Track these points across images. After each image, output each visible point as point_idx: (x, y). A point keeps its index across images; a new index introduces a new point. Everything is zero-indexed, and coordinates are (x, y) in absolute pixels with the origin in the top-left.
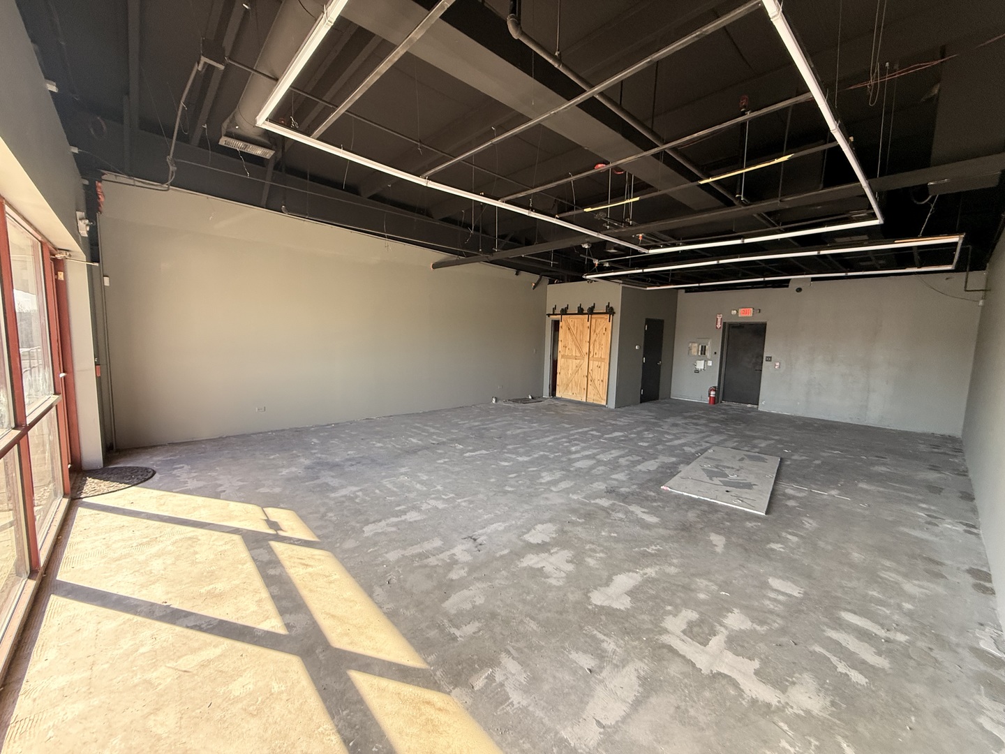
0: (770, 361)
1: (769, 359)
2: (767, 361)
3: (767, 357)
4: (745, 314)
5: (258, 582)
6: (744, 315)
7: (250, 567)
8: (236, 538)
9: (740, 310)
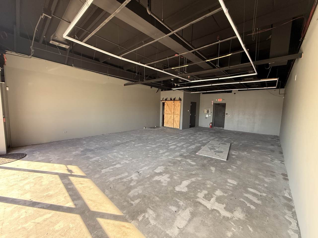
2: (226, 114)
5: (65, 191)
6: (219, 101)
7: (62, 186)
8: (57, 176)
9: (218, 99)
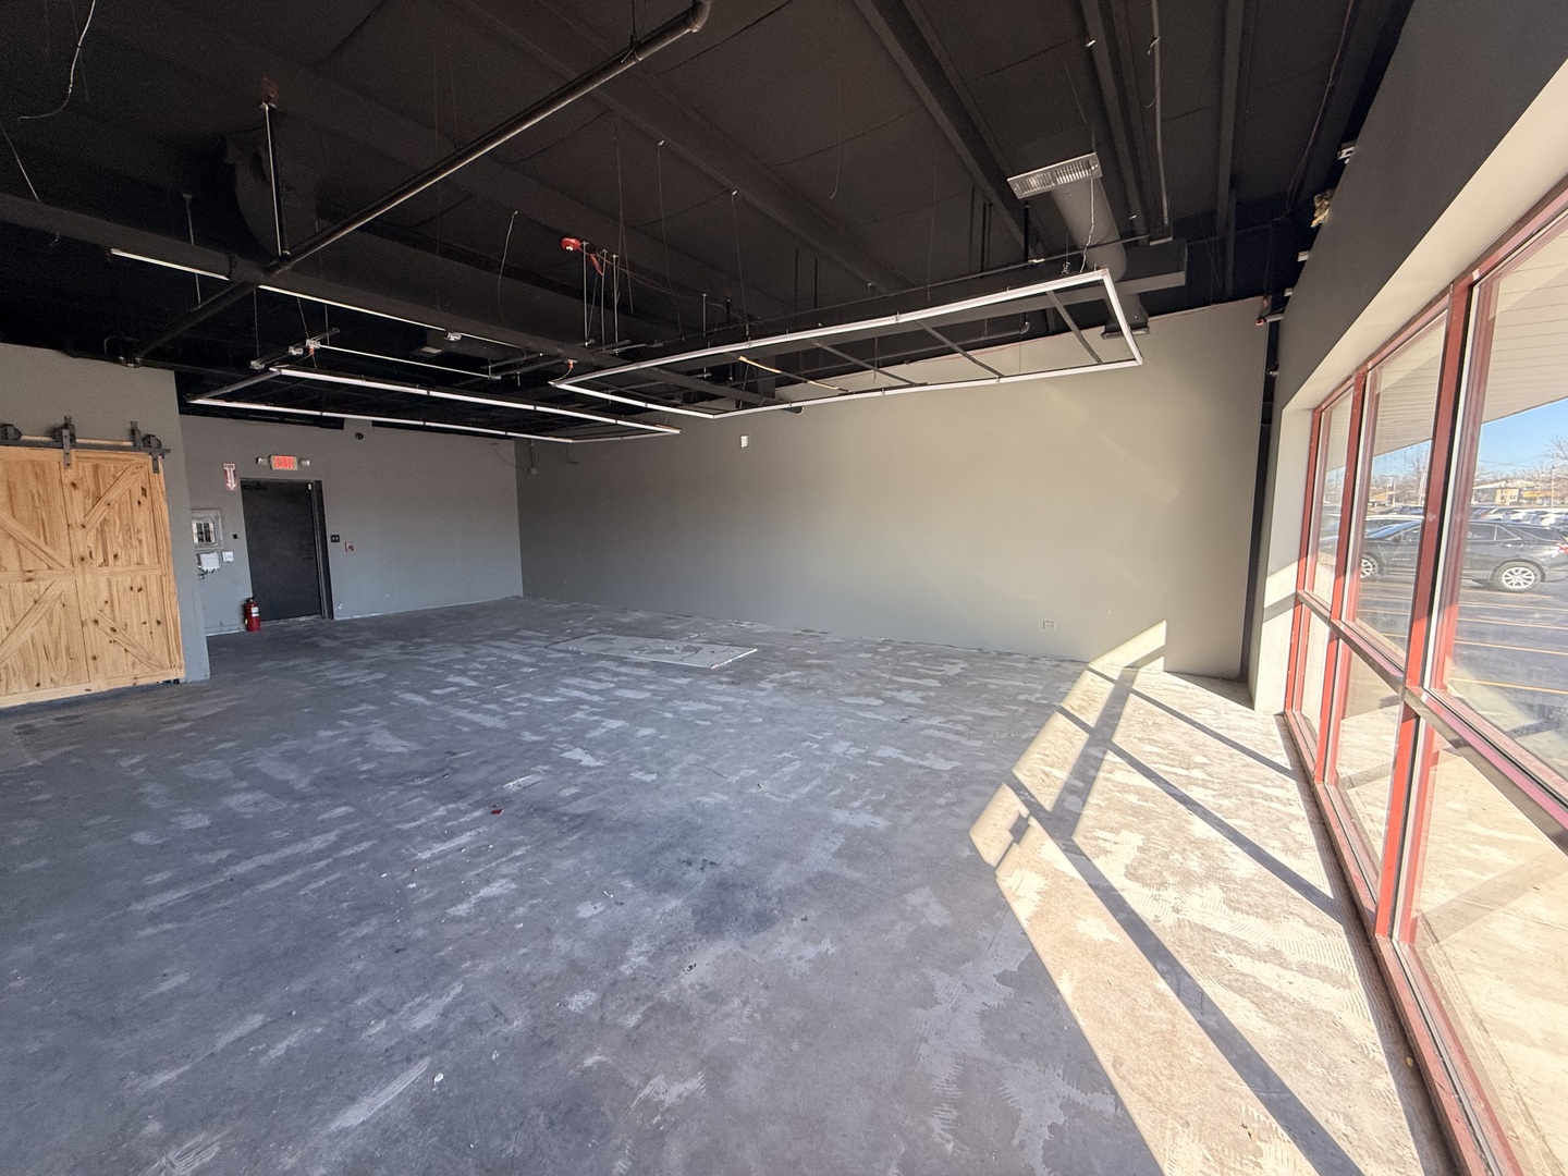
0: (338, 541)
1: (336, 539)
2: (332, 541)
3: (332, 536)
4: (285, 466)
6: (282, 468)
9: (274, 459)
